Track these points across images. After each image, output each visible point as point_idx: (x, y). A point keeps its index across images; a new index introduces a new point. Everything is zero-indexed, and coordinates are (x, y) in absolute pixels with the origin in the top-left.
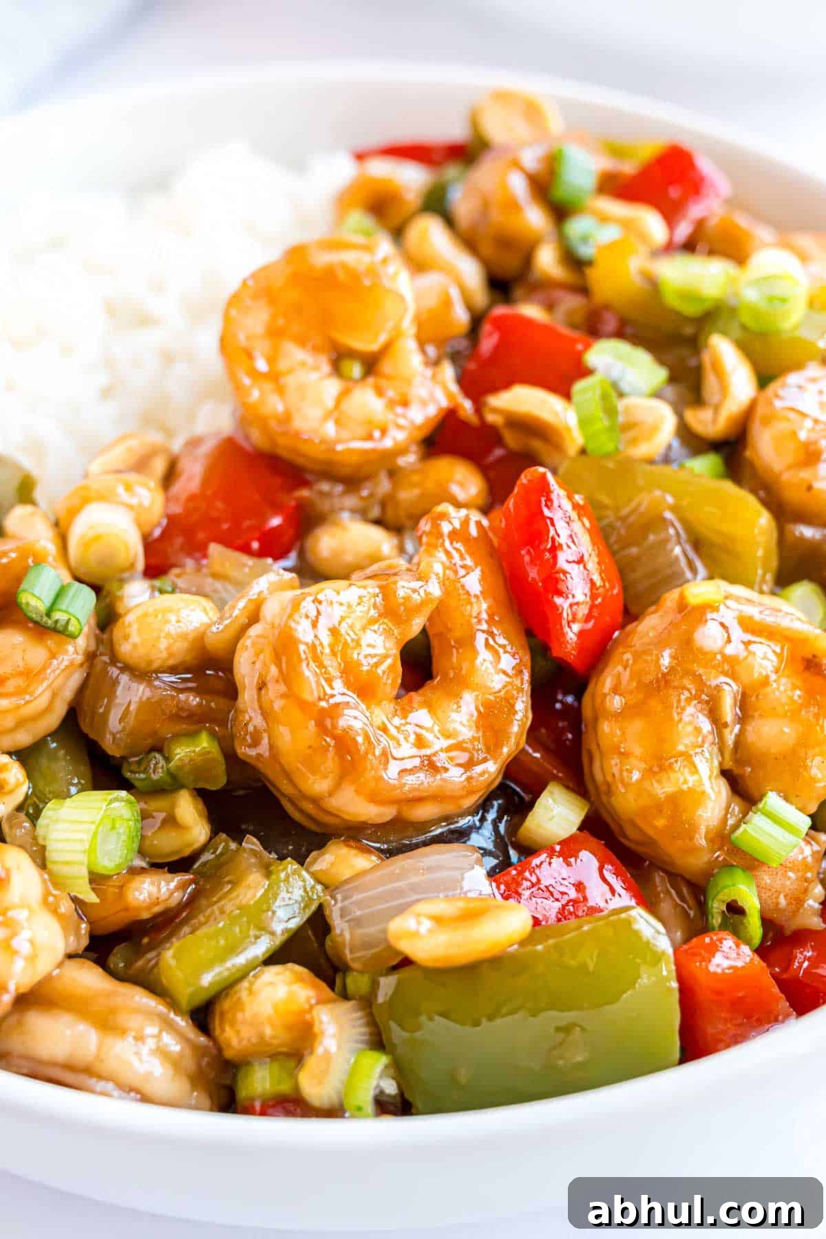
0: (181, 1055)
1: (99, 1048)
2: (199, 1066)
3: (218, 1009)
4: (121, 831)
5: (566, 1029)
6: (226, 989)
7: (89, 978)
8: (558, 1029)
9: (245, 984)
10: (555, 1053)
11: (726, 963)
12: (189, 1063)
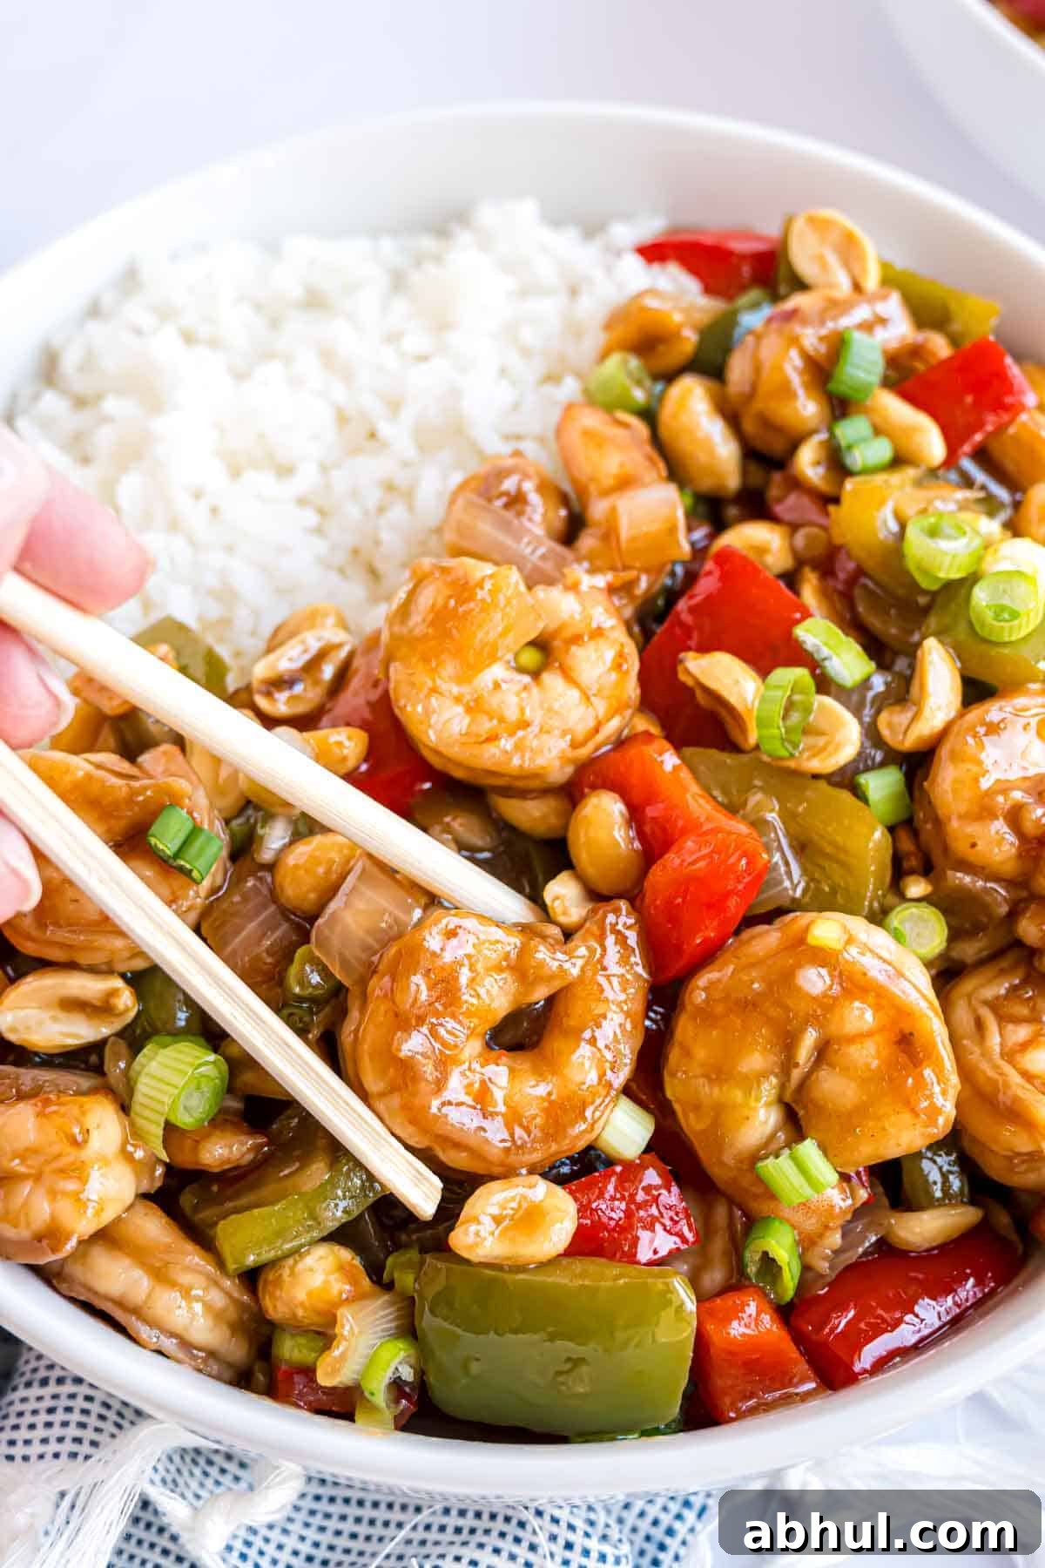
0: (224, 1310)
1: (149, 1296)
2: (241, 1319)
3: (263, 1277)
4: (205, 1089)
5: (577, 1362)
6: (274, 1264)
7: (153, 1227)
8: (569, 1359)
9: (290, 1261)
10: (561, 1379)
11: (743, 1330)
12: (232, 1314)
